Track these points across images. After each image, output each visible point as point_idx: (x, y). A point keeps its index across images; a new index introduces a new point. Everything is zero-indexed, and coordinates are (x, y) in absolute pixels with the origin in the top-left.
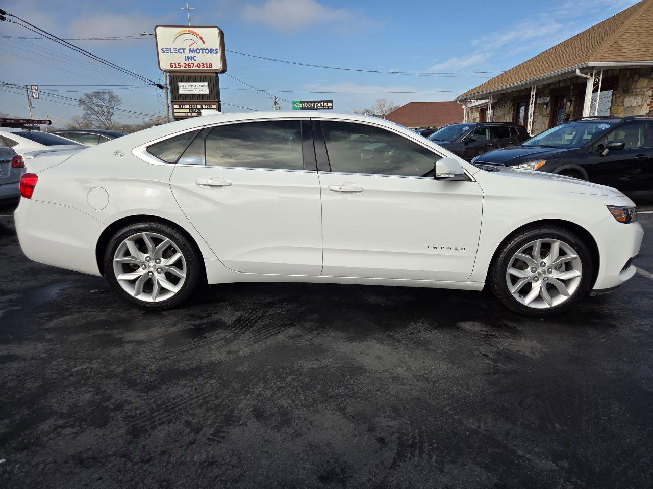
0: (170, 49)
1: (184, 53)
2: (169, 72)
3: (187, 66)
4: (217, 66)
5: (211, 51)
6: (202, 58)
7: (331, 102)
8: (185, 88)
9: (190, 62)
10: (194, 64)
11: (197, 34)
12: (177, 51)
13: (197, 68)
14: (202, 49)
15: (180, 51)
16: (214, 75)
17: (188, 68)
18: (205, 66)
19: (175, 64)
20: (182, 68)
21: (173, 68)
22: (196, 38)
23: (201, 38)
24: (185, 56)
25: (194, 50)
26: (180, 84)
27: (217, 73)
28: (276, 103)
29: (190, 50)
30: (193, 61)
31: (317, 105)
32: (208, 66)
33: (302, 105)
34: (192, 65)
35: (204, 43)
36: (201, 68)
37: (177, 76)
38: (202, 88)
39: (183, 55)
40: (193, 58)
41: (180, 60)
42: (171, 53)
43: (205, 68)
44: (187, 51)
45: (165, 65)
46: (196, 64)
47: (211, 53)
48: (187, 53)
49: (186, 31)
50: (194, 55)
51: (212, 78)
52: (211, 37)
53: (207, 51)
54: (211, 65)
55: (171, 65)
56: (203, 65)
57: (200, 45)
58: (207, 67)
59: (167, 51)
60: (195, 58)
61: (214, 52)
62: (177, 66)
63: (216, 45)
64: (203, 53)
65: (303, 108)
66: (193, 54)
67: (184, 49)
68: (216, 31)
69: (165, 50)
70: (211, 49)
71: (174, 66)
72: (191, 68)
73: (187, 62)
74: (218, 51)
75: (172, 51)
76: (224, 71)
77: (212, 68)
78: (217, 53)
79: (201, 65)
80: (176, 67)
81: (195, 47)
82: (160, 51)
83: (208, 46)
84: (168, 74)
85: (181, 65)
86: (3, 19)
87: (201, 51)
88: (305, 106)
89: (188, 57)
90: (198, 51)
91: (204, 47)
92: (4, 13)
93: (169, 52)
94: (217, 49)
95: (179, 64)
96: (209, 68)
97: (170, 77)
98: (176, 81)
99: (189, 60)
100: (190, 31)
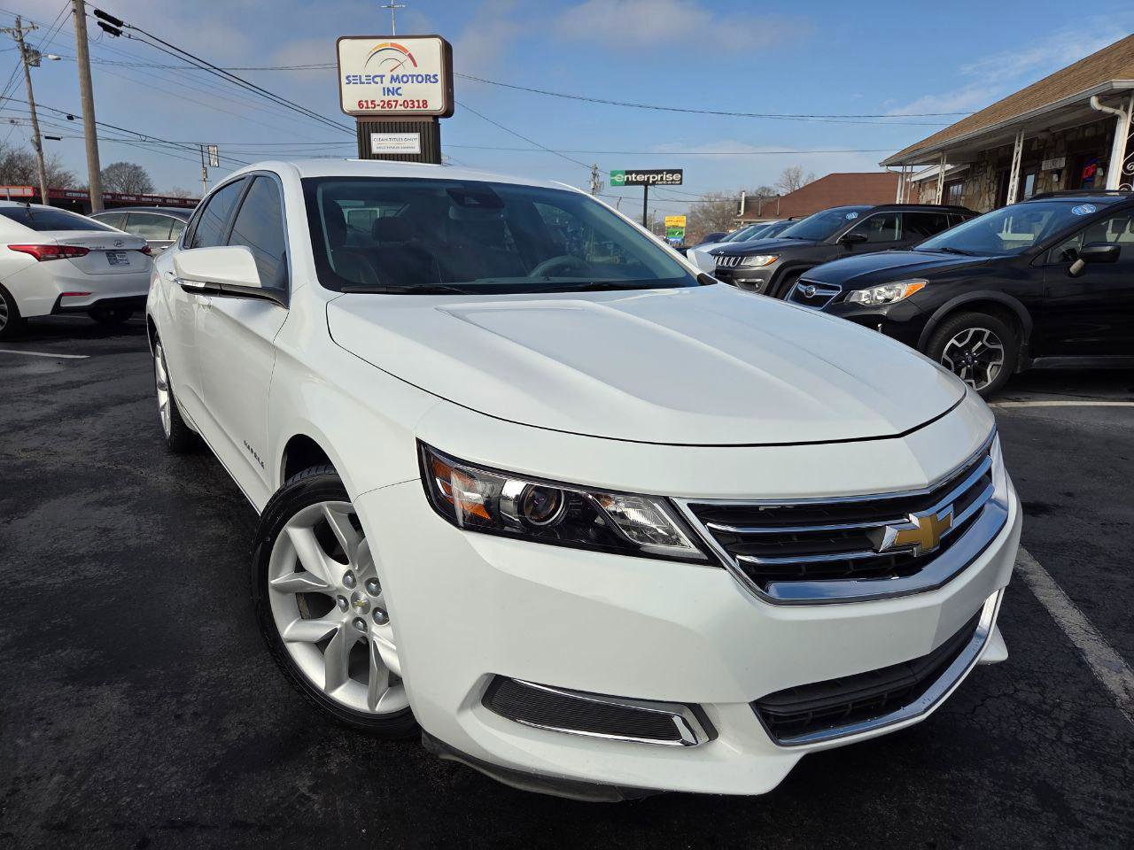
0: (360, 76)
1: (382, 83)
2: (357, 116)
3: (386, 105)
4: (436, 103)
5: (427, 78)
6: (411, 92)
8: (381, 143)
9: (391, 97)
10: (397, 101)
11: (403, 50)
12: (372, 79)
13: (402, 108)
14: (412, 76)
15: (378, 79)
16: (431, 120)
17: (387, 109)
18: (416, 104)
19: (367, 102)
20: (378, 108)
21: (364, 109)
22: (402, 57)
23: (410, 56)
24: (384, 88)
25: (398, 76)
26: (374, 136)
27: (436, 117)
29: (392, 77)
30: (396, 97)
31: (654, 177)
32: (421, 105)
33: (628, 178)
34: (394, 104)
35: (415, 65)
36: (409, 109)
37: (369, 124)
38: (411, 142)
39: (380, 86)
40: (395, 91)
41: (373, 95)
42: (361, 83)
43: (415, 109)
44: (387, 80)
45: (350, 104)
46: (400, 102)
47: (426, 82)
48: (387, 83)
49: (386, 44)
50: (399, 85)
51: (429, 128)
52: (428, 53)
53: (420, 79)
54: (425, 102)
55: (360, 104)
56: (413, 104)
57: (408, 69)
58: (419, 107)
59: (355, 79)
60: (399, 91)
61: (432, 80)
62: (370, 105)
63: (435, 66)
64: (413, 82)
66: (396, 85)
67: (382, 77)
68: (436, 44)
69: (351, 78)
70: (427, 76)
71: (365, 105)
72: (393, 109)
73: (386, 98)
74: (439, 78)
75: (363, 79)
76: (448, 113)
77: (427, 109)
78: (437, 81)
79: (410, 103)
80: (367, 107)
81: (400, 72)
82: (344, 81)
83: (422, 70)
84: (356, 119)
85: (376, 103)
86: (117, 33)
87: (410, 78)
88: (634, 180)
89: (388, 89)
90: (405, 79)
91: (415, 71)
92: (120, 24)
93: (358, 81)
94: (437, 75)
95: (373, 102)
96: (422, 109)
97: (359, 124)
98: (367, 132)
99: (390, 94)
100: (392, 44)
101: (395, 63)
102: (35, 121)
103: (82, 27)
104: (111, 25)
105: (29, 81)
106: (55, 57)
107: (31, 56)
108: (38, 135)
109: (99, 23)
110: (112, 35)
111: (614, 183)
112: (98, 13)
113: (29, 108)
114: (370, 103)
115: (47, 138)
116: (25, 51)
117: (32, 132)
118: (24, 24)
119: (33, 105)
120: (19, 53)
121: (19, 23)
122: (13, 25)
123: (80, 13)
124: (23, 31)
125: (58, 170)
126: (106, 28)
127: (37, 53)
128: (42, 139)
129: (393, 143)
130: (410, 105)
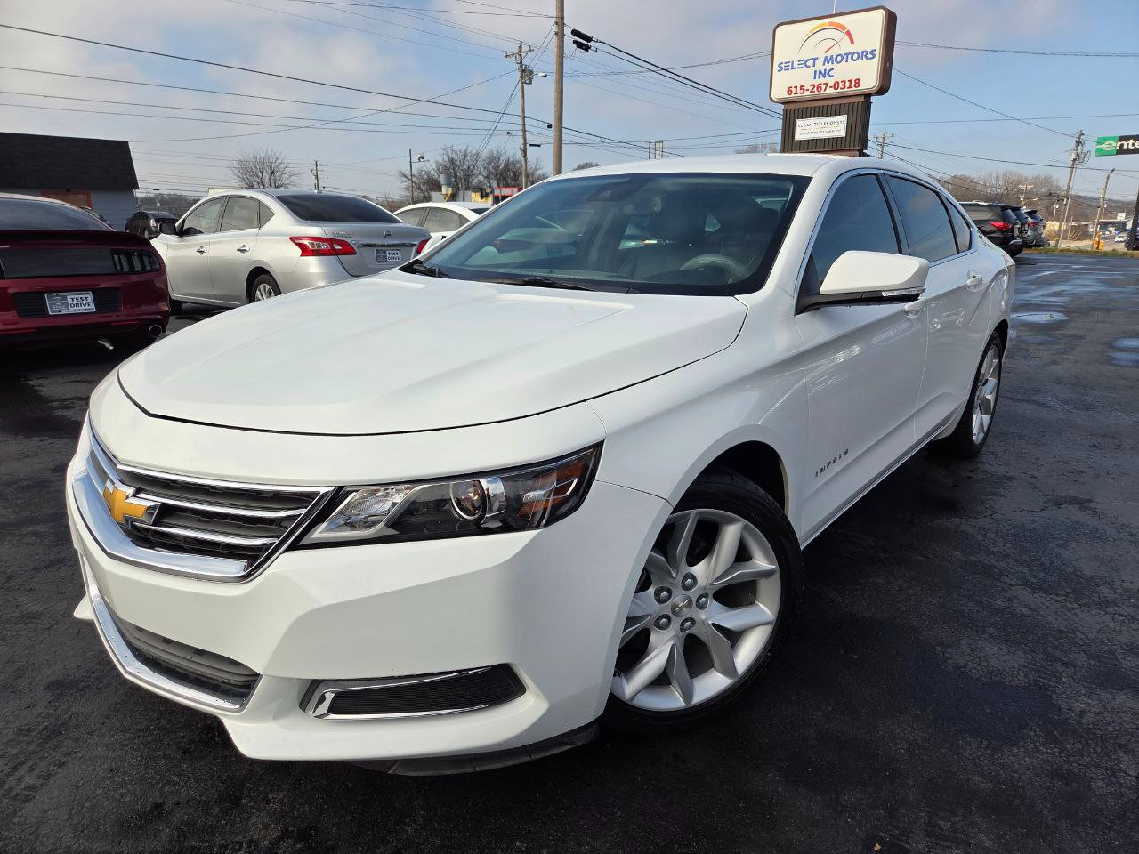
0: (793, 62)
1: (814, 66)
2: (783, 103)
3: (815, 89)
4: (870, 81)
5: (864, 55)
6: (843, 72)
8: (805, 129)
9: (822, 80)
10: (827, 84)
11: (841, 27)
12: (804, 63)
13: (832, 90)
14: (847, 55)
15: (810, 63)
16: (862, 99)
17: (816, 93)
18: (848, 84)
20: (807, 93)
21: (793, 95)
22: (839, 35)
23: (848, 34)
24: (815, 72)
25: (832, 57)
26: (799, 122)
27: (868, 96)
28: (1079, 143)
29: (826, 59)
30: (827, 79)
32: (853, 83)
33: (1122, 145)
34: (823, 86)
35: (852, 42)
36: (839, 90)
37: (796, 109)
38: (836, 126)
39: (812, 70)
40: (827, 73)
41: (803, 80)
42: (792, 69)
43: (846, 89)
44: (819, 63)
45: (779, 92)
46: (831, 84)
47: (862, 59)
48: (819, 66)
49: (825, 24)
50: (825, 67)
51: (858, 108)
52: (869, 28)
54: (858, 82)
55: (789, 91)
56: (844, 85)
57: (846, 47)
58: (850, 87)
59: (788, 66)
60: (831, 73)
61: (869, 56)
62: (799, 91)
63: (875, 41)
64: (847, 61)
65: (1121, 151)
66: (828, 67)
67: (814, 59)
68: (879, 16)
69: (783, 65)
70: (863, 52)
71: (794, 92)
72: (822, 92)
73: (816, 82)
74: (877, 53)
75: (796, 65)
76: (882, 90)
77: (859, 88)
78: (874, 56)
79: (841, 84)
80: (796, 93)
81: (834, 52)
82: (776, 68)
83: (858, 47)
84: (783, 106)
85: (805, 88)
86: (587, 48)
87: (845, 57)
89: (820, 72)
90: (839, 59)
91: (852, 49)
92: (589, 39)
93: (790, 68)
94: (875, 50)
95: (802, 87)
96: (854, 88)
97: (785, 111)
98: (792, 118)
99: (821, 77)
100: (831, 24)
101: (832, 43)
102: (524, 131)
103: (561, 47)
104: (583, 41)
105: (523, 97)
106: (543, 74)
107: (526, 74)
108: (525, 144)
109: (575, 42)
110: (583, 51)
111: (1100, 153)
112: (575, 33)
113: (520, 120)
114: (798, 89)
115: (531, 145)
116: (523, 71)
117: (522, 141)
118: (525, 48)
119: (524, 118)
120: (518, 74)
121: (520, 48)
122: (516, 51)
123: (560, 35)
124: (523, 55)
125: (539, 171)
126: (579, 45)
127: (531, 72)
128: (528, 146)
129: (818, 128)
130: (841, 86)
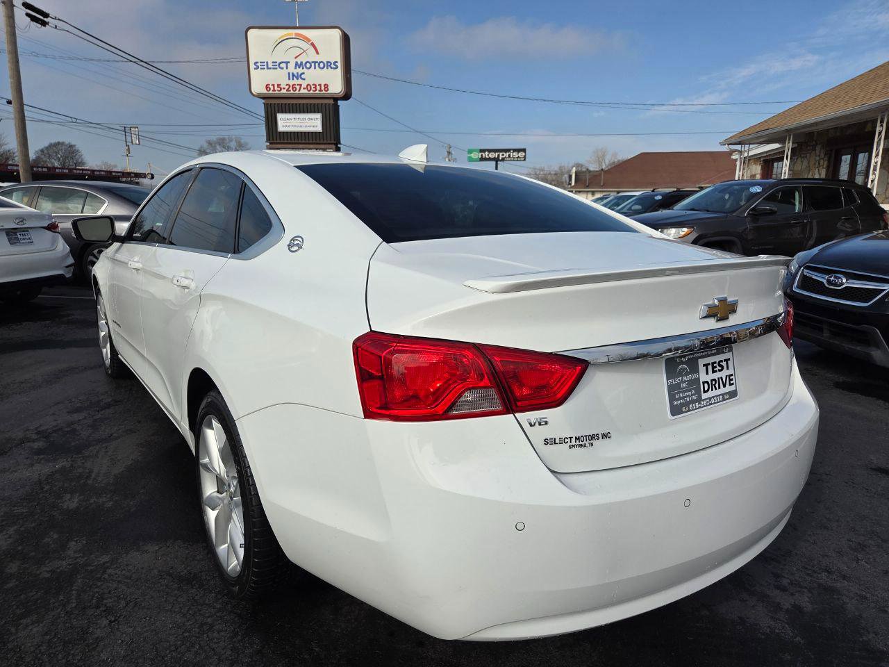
0: (267, 63)
1: (287, 68)
2: (264, 98)
3: (291, 89)
4: (337, 87)
5: (329, 65)
6: (313, 76)
7: (524, 150)
8: (287, 122)
9: (296, 82)
10: (301, 85)
11: (307, 40)
12: (277, 65)
13: (306, 91)
14: (315, 63)
15: (282, 65)
16: (331, 102)
17: (292, 92)
18: (318, 88)
19: (273, 85)
20: (284, 91)
21: (271, 92)
22: (305, 45)
23: (313, 45)
24: (289, 74)
25: (301, 63)
26: (280, 116)
27: (336, 99)
28: (449, 153)
29: (297, 64)
30: (300, 81)
31: (503, 155)
32: (323, 88)
33: (482, 155)
34: (298, 87)
35: (317, 53)
36: (312, 92)
37: (276, 104)
38: (312, 123)
39: (285, 71)
40: (299, 76)
41: (279, 80)
42: (268, 68)
43: (317, 92)
44: (292, 65)
45: (258, 87)
46: (304, 86)
47: (327, 68)
48: (292, 69)
49: (291, 34)
50: (302, 71)
51: (329, 107)
52: (328, 42)
53: (322, 65)
54: (326, 86)
55: (267, 87)
56: (315, 87)
57: (311, 56)
58: (321, 90)
59: (262, 65)
60: (303, 76)
61: (333, 66)
62: (276, 88)
63: (336, 55)
64: (315, 68)
65: (482, 159)
66: (300, 71)
67: (287, 63)
68: (336, 34)
69: (259, 64)
70: (328, 62)
71: (272, 88)
72: (297, 92)
73: (291, 82)
74: (339, 65)
75: (270, 66)
76: (347, 96)
77: (328, 92)
78: (337, 67)
79: (313, 87)
80: (274, 90)
81: (303, 59)
82: (252, 66)
83: (323, 57)
84: (264, 101)
85: (282, 86)
86: (44, 24)
87: (313, 64)
88: (487, 157)
89: (293, 75)
90: (308, 65)
91: (318, 58)
92: (47, 15)
93: (265, 67)
94: (337, 62)
95: (278, 85)
96: (324, 92)
97: (266, 105)
98: (273, 111)
99: (295, 78)
100: (296, 34)
101: (299, 51)
103: (10, 18)
104: (39, 17)
109: (28, 15)
110: (39, 26)
111: (471, 160)
112: (26, 5)
123: (8, 6)
126: (33, 19)
129: (297, 123)
130: (313, 89)
